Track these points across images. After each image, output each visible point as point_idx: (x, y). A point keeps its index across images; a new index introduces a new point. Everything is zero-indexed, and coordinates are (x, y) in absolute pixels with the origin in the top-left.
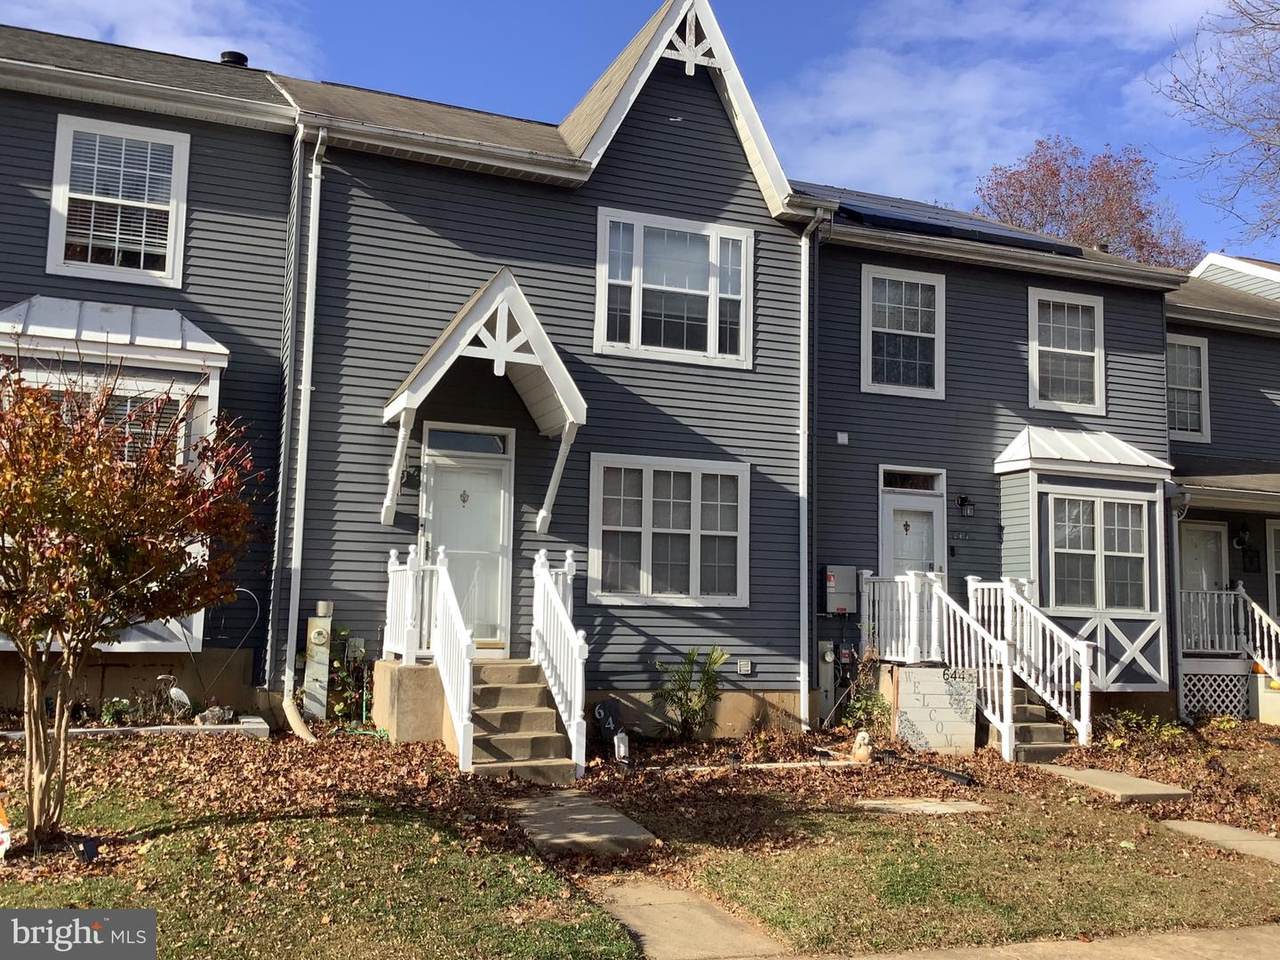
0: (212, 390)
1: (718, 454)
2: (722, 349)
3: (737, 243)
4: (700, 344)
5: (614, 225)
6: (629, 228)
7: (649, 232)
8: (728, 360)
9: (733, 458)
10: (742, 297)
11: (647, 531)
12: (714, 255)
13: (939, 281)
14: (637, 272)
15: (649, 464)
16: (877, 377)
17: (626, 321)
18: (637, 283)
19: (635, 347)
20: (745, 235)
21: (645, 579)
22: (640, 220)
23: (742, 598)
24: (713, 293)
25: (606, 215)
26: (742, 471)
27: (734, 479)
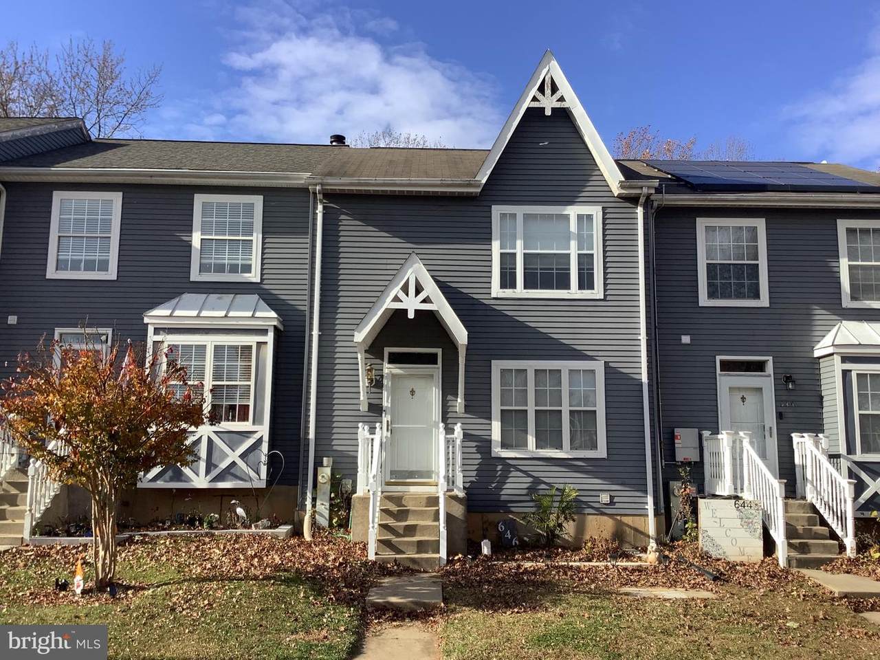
0: (270, 338)
1: (580, 356)
2: (581, 287)
3: (590, 217)
4: (566, 286)
5: (503, 216)
6: (514, 216)
7: (527, 217)
8: (586, 294)
9: (591, 358)
10: (594, 252)
11: (531, 409)
12: (573, 226)
13: (760, 224)
14: (519, 244)
15: (531, 365)
16: (712, 295)
17: (514, 275)
18: (519, 250)
19: (520, 291)
20: (596, 211)
21: (531, 440)
22: (520, 210)
23: (601, 452)
24: (573, 251)
25: (497, 211)
26: (598, 367)
27: (593, 372)
